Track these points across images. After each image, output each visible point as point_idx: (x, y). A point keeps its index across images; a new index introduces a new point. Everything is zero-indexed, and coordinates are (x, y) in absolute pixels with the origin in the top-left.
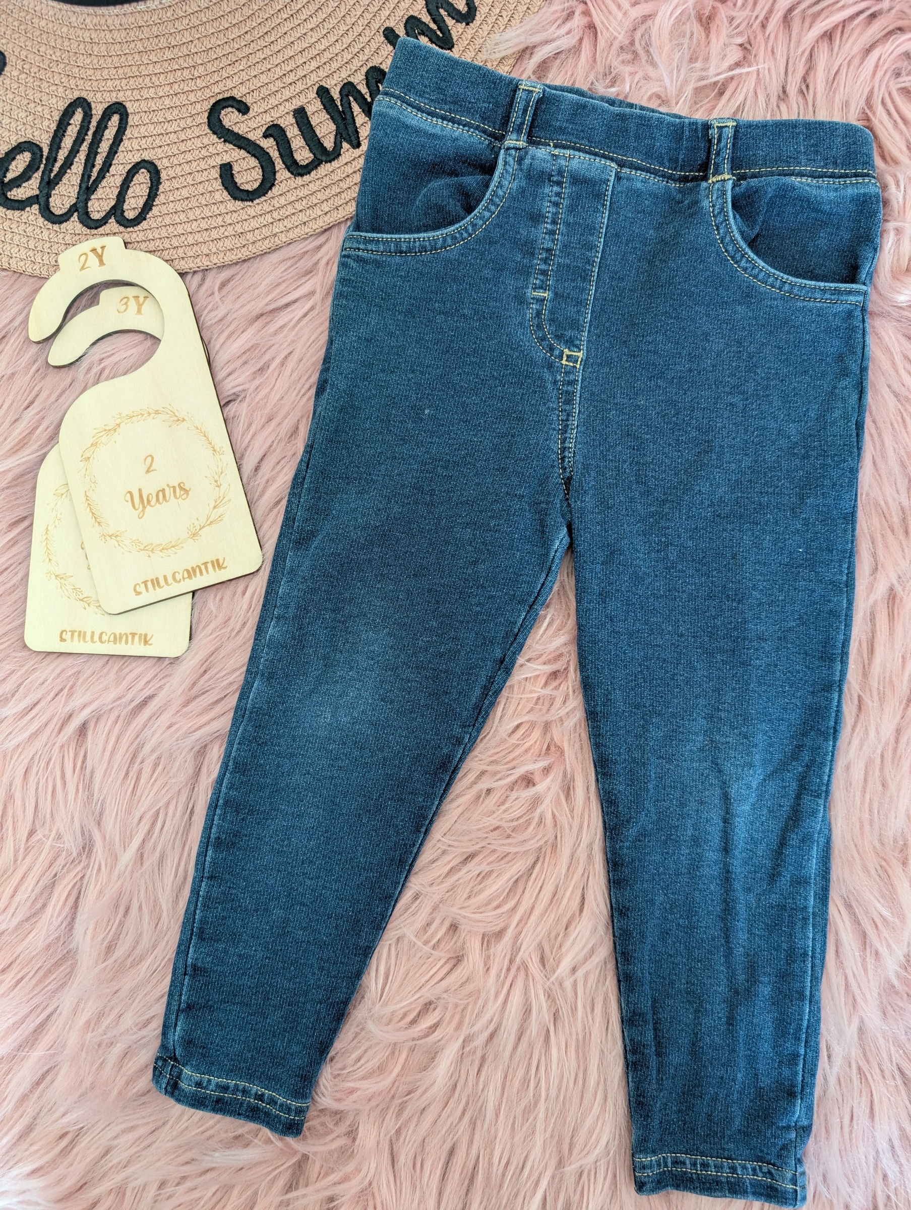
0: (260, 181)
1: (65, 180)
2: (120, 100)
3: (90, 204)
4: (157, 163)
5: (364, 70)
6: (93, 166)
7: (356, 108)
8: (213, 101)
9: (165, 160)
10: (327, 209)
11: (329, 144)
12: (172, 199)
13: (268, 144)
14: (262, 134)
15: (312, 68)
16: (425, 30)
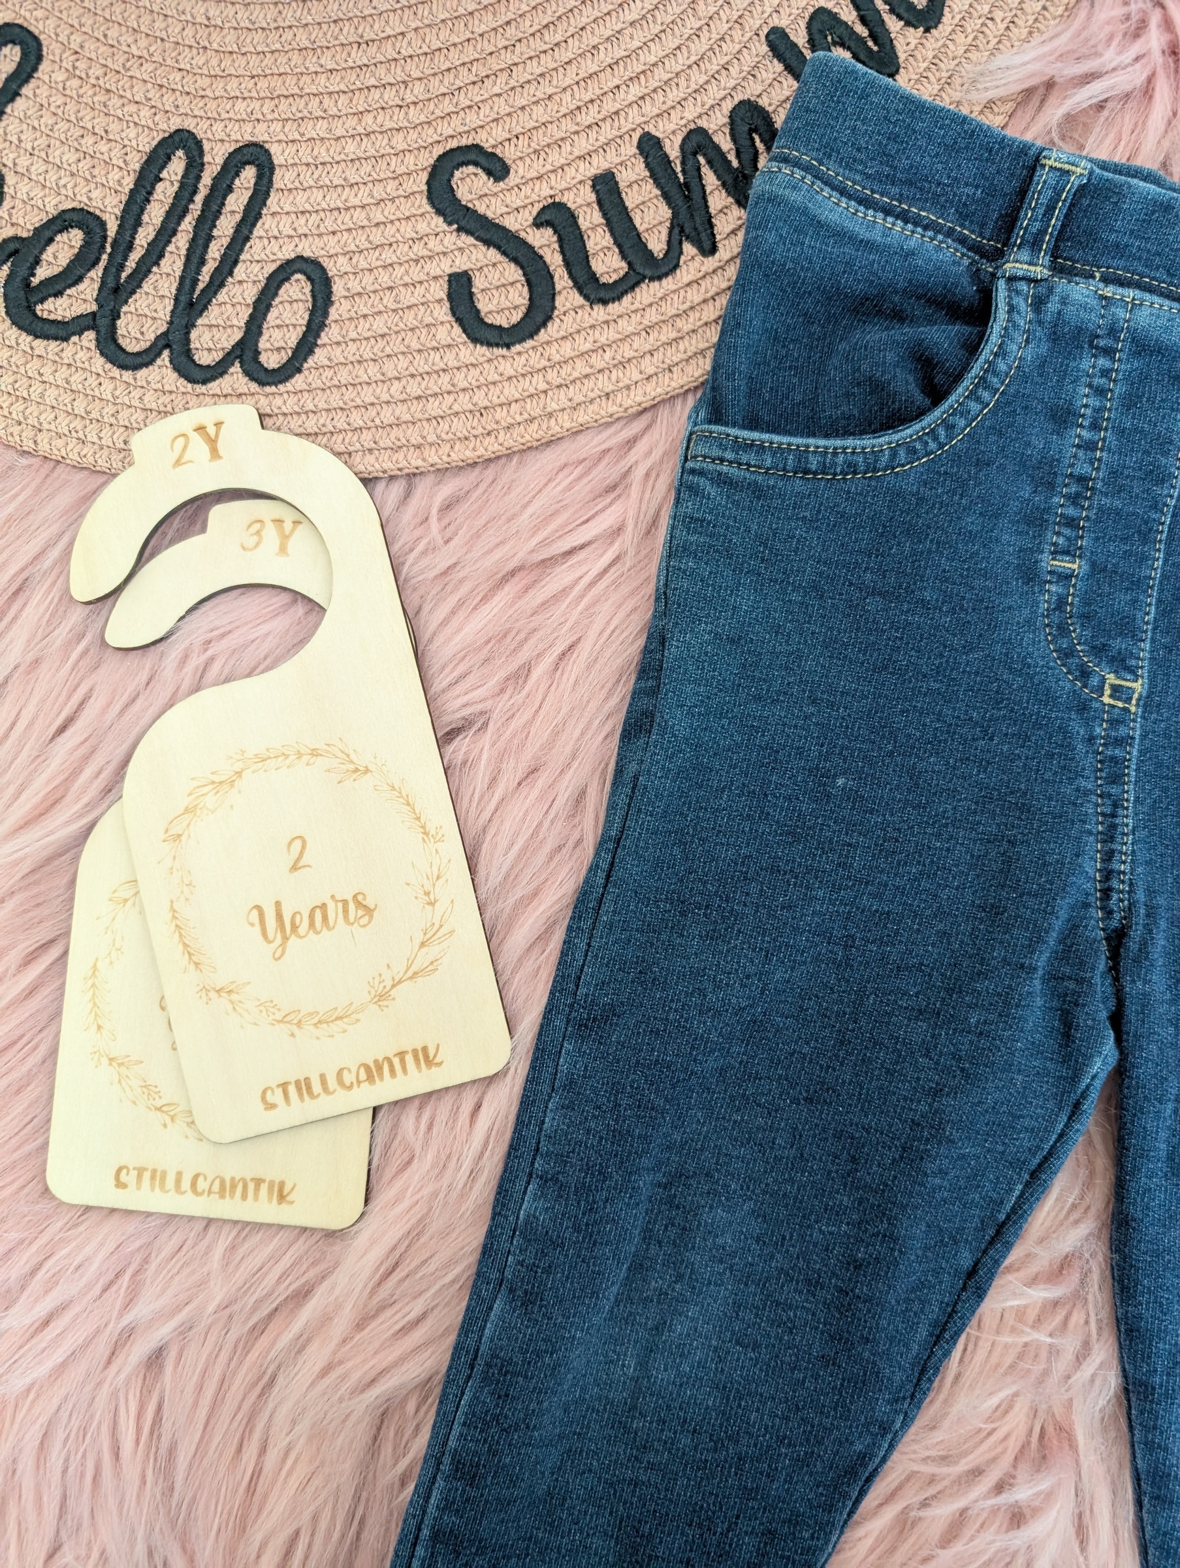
0: (524, 309)
1: (147, 286)
2: (260, 137)
3: (194, 335)
4: (327, 263)
5: (728, 106)
6: (203, 262)
7: (710, 179)
8: (438, 151)
9: (342, 260)
10: (651, 370)
11: (657, 244)
12: (353, 335)
13: (544, 241)
14: (531, 220)
15: (631, 98)
16: (846, 39)
